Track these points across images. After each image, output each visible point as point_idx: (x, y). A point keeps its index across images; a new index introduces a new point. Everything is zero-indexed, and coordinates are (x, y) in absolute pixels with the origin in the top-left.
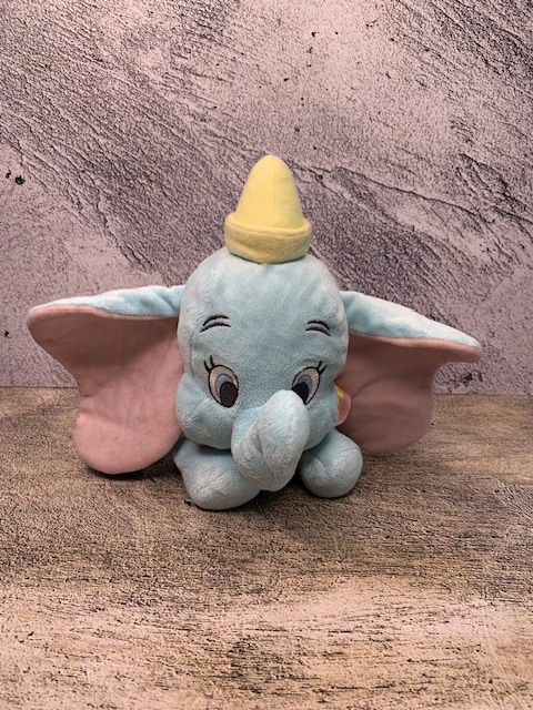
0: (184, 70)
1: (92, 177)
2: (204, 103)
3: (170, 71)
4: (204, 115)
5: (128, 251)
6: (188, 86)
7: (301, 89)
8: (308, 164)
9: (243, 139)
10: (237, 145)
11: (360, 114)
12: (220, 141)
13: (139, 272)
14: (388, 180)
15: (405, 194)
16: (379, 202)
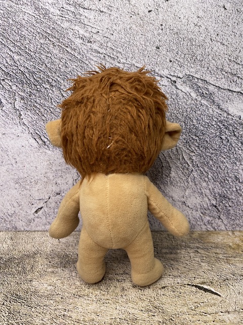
0: (76, 5)
1: (10, 84)
2: (90, 29)
3: (65, 6)
4: (90, 38)
5: (37, 136)
6: (78, 16)
7: (161, 18)
8: (165, 72)
9: (119, 55)
10: (114, 59)
11: (204, 36)
12: (102, 56)
13: (45, 150)
14: (223, 83)
15: (235, 94)
16: (216, 99)
